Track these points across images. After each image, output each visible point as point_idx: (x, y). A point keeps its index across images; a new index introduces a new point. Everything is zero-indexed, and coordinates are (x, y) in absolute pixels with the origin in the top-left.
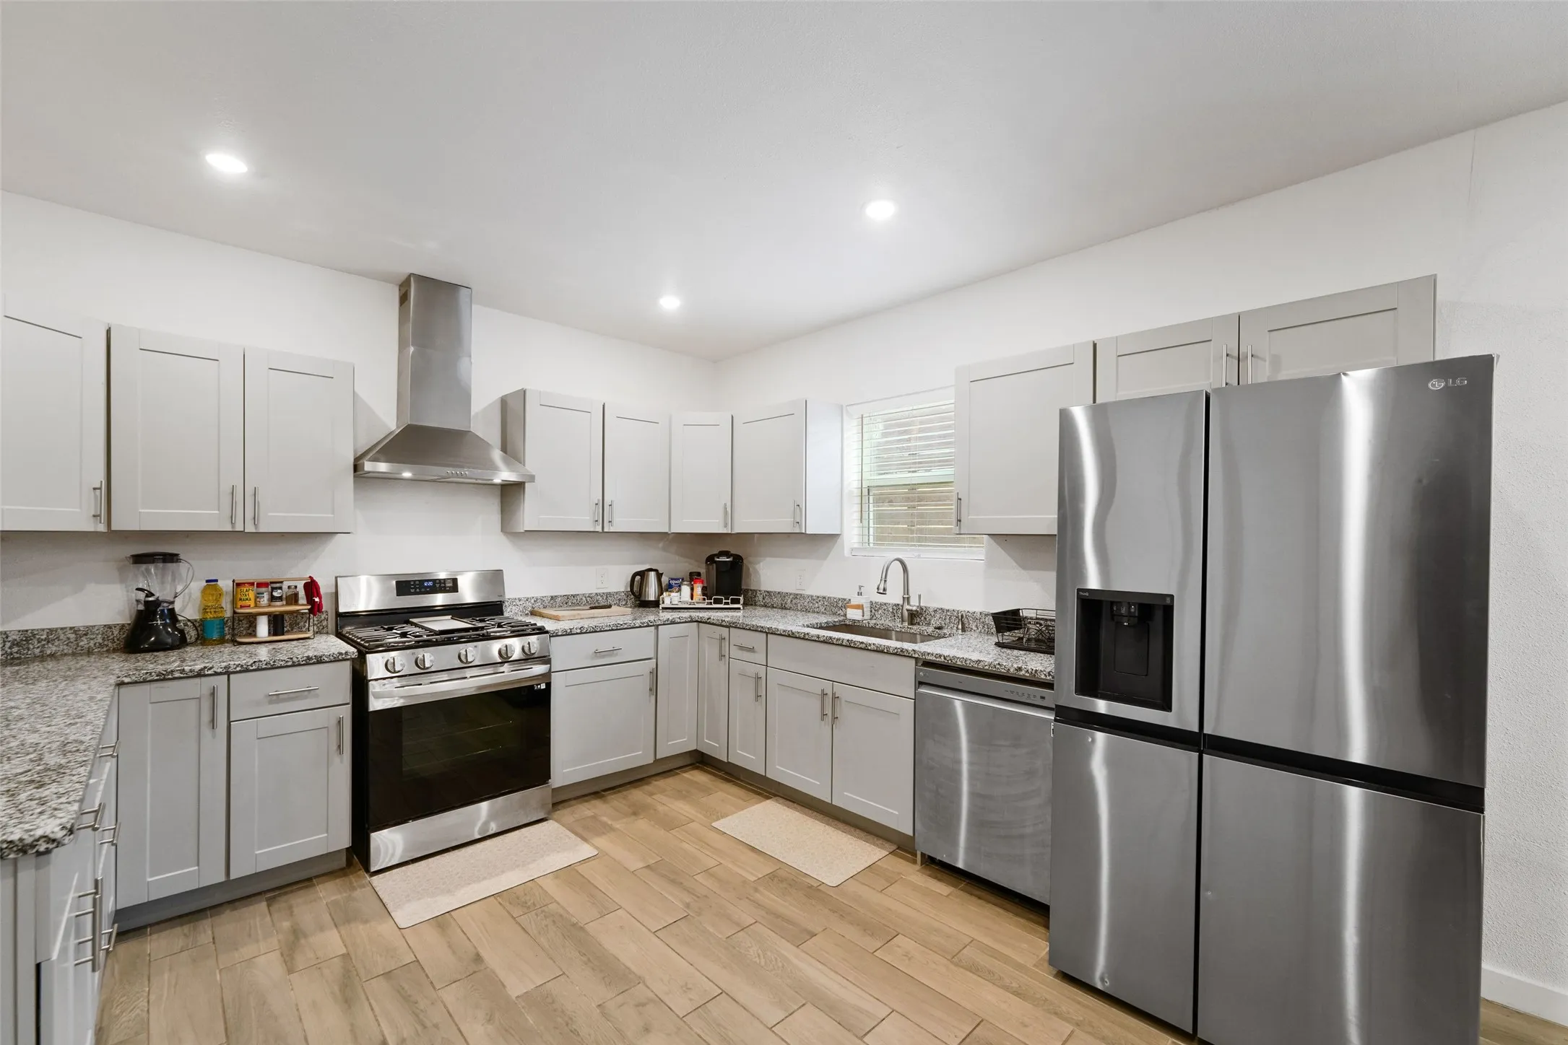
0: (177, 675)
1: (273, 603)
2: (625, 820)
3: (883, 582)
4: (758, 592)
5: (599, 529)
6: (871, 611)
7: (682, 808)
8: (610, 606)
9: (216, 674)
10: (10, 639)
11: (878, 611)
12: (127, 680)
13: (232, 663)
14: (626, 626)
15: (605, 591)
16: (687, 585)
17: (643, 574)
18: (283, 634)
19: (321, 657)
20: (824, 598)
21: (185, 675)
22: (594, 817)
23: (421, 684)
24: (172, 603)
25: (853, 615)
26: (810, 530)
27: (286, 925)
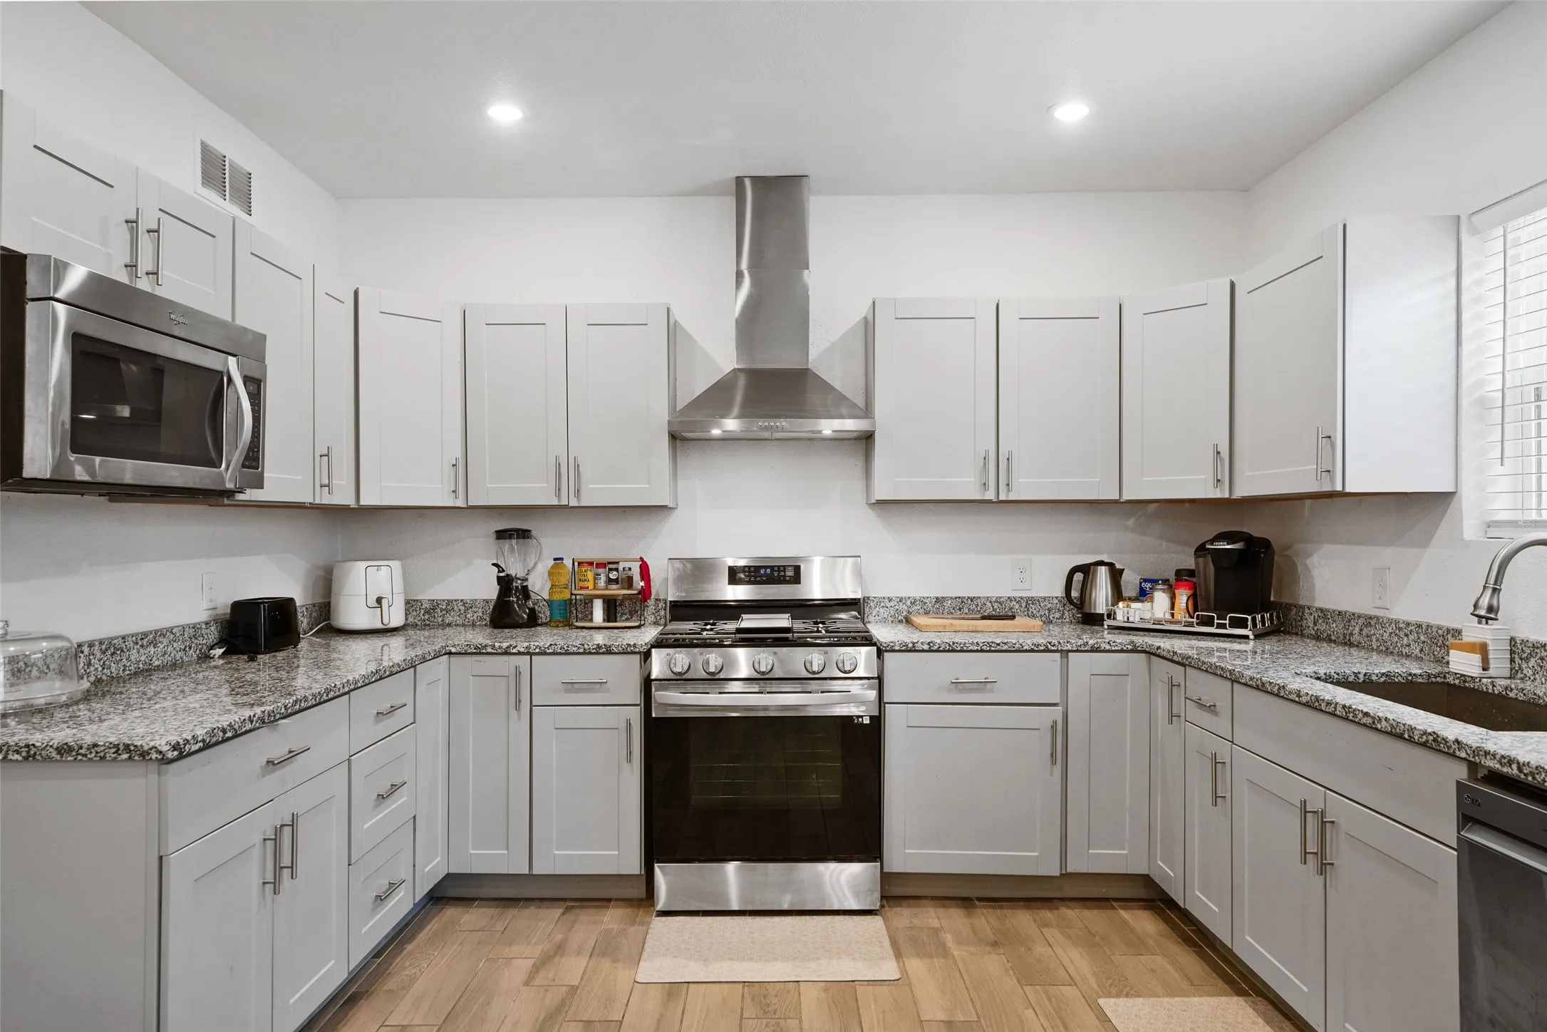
0: (489, 650)
1: (610, 586)
2: (972, 949)
3: (1489, 592)
4: (1307, 611)
5: (990, 495)
6: (1512, 660)
7: (1076, 961)
8: (1013, 617)
9: (520, 653)
10: (423, 607)
11: (1527, 660)
12: (453, 650)
13: (532, 643)
14: (1005, 647)
15: (1024, 594)
16: (1164, 591)
17: (1086, 570)
18: (616, 621)
19: (610, 647)
20: (1420, 626)
21: (495, 651)
22: (936, 931)
23: (708, 693)
24: (526, 580)
25: (1463, 664)
26: (1354, 485)
27: (559, 937)
